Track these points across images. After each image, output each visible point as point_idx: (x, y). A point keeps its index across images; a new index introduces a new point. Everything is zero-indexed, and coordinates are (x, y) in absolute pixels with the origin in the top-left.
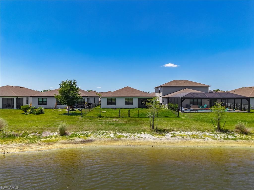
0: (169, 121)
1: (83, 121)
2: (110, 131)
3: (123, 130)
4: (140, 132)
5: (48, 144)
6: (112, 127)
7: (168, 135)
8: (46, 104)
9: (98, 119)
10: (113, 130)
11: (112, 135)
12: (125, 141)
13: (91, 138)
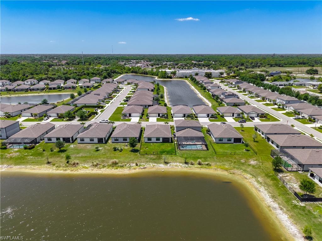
0: (172, 156)
1: (141, 157)
2: (151, 163)
3: (155, 162)
4: (160, 164)
5: (135, 170)
6: (151, 161)
7: (169, 165)
8: (118, 140)
9: (146, 156)
10: (152, 162)
11: (151, 165)
12: (155, 168)
13: (145, 166)
